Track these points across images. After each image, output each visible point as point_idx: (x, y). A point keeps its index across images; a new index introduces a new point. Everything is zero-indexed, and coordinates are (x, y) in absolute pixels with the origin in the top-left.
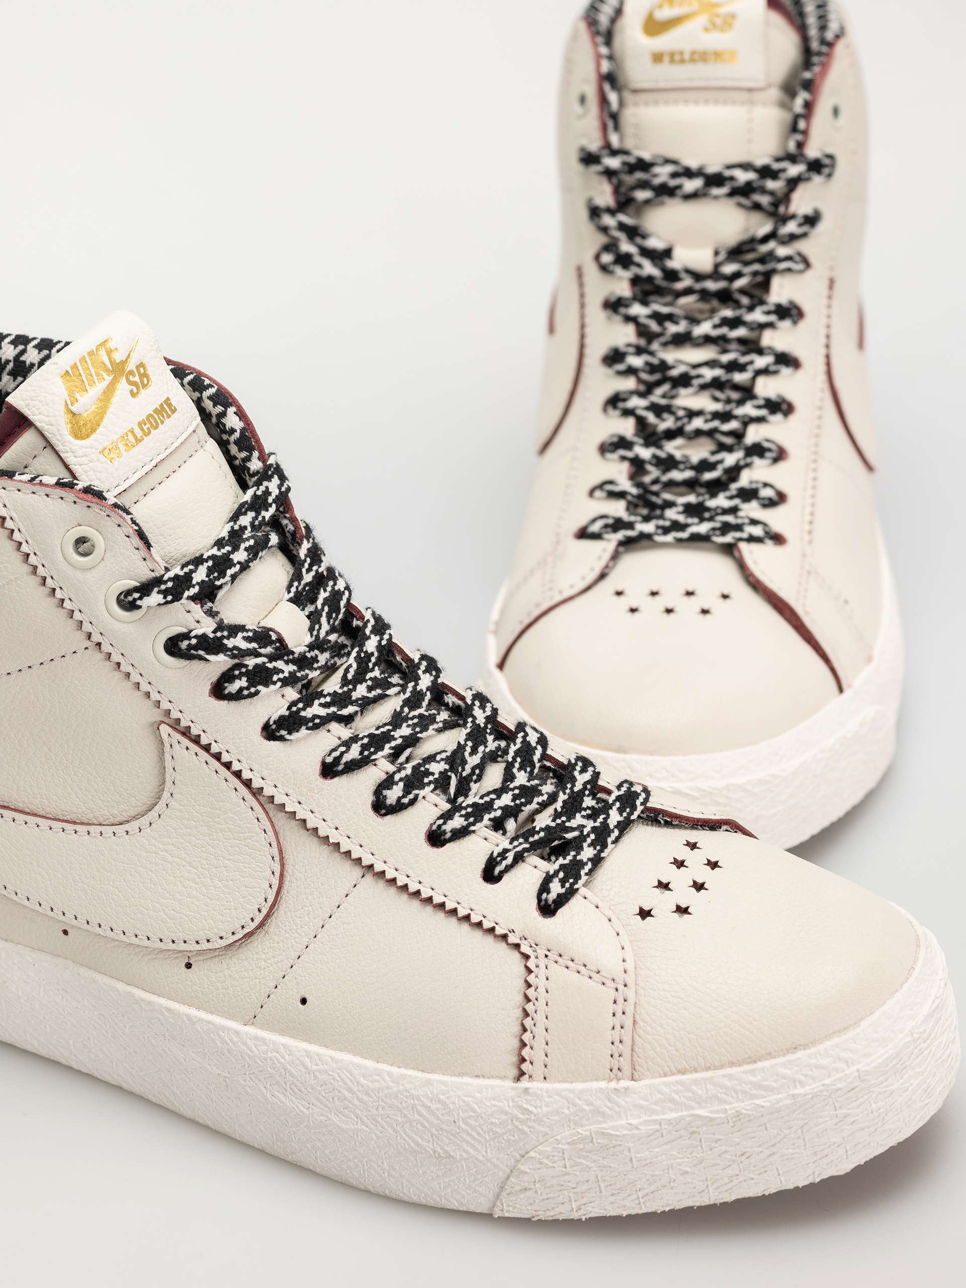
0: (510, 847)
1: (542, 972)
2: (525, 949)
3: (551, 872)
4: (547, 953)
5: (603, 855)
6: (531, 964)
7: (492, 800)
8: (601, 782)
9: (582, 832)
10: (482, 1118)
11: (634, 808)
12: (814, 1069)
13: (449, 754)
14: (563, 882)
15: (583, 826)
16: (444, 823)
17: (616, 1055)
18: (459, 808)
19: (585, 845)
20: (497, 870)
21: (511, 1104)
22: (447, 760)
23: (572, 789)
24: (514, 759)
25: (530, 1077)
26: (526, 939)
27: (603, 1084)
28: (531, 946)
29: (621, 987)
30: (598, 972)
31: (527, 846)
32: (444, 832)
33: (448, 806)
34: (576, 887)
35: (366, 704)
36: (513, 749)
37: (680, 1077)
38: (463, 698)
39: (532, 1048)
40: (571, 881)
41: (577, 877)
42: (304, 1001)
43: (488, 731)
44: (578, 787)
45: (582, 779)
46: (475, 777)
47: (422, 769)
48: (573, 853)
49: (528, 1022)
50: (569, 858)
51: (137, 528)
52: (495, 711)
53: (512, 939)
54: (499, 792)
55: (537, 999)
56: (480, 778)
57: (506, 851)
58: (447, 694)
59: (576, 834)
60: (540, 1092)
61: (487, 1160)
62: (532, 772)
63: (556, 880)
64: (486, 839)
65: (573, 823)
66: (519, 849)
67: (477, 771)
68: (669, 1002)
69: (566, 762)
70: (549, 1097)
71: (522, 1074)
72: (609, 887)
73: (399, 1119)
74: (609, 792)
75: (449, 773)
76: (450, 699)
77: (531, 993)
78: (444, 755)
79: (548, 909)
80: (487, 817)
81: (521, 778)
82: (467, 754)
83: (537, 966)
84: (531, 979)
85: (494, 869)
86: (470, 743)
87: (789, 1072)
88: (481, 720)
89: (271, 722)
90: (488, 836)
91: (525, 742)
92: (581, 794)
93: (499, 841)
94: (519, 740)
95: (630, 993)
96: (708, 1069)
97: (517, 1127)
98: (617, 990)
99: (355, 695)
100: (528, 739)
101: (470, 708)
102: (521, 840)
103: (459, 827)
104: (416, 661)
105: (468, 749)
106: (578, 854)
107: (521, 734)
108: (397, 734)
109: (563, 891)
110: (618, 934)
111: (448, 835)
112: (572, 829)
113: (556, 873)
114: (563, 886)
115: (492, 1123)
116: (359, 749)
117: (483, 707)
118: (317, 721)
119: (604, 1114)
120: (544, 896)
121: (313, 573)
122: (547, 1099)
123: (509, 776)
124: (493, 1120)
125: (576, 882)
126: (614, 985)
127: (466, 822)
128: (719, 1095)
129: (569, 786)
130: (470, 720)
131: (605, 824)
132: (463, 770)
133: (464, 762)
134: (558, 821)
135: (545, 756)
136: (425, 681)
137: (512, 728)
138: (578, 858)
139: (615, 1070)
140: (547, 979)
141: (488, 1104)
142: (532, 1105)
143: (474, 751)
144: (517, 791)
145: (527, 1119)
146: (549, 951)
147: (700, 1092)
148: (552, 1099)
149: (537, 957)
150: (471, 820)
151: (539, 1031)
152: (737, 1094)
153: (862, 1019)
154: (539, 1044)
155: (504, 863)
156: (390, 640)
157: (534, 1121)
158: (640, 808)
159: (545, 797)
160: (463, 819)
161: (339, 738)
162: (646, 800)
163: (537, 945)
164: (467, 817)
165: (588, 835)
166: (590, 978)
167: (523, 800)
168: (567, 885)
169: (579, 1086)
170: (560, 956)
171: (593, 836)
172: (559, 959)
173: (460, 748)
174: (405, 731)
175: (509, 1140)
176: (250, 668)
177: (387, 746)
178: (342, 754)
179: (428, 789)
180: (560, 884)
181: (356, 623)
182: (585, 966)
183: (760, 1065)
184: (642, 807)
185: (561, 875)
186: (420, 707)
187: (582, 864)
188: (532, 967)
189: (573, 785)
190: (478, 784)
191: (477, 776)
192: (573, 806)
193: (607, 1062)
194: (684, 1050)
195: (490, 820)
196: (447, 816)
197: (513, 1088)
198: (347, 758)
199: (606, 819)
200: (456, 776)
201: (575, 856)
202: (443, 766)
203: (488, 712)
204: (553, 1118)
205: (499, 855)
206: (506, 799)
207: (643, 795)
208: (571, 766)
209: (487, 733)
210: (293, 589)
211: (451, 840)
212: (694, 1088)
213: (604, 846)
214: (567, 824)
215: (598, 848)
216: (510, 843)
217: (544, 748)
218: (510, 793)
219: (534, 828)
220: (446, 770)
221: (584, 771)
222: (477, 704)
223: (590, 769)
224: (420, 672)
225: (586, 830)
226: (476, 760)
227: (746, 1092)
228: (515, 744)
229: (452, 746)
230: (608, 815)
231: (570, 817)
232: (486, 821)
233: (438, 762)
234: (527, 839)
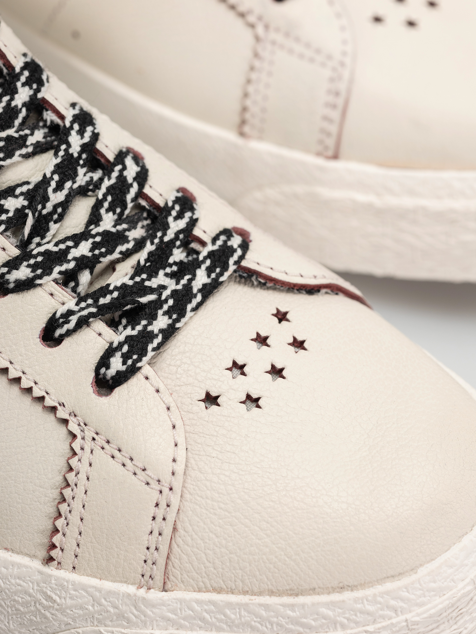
0: (76, 308)
1: (86, 456)
2: (73, 427)
3: (115, 345)
4: (95, 436)
5: (178, 325)
6: (76, 445)
7: (69, 248)
8: (197, 232)
9: (160, 295)
10: (5, 593)
11: (225, 268)
12: (358, 614)
13: (31, 187)
14: (126, 357)
15: (164, 287)
16: (9, 272)
17: (150, 562)
18: (27, 256)
19: (160, 312)
20: (58, 332)
21: (36, 588)
22: (29, 196)
23: (161, 238)
24: (105, 196)
25: (59, 563)
26: (75, 416)
27: (131, 589)
28: (79, 425)
29: (166, 490)
30: (144, 470)
31: (94, 310)
32: (8, 282)
33: (16, 252)
34: (139, 365)
36: (107, 183)
37: (215, 597)
38: (62, 118)
39: (64, 535)
40: (135, 357)
41: (143, 353)
43: (81, 162)
44: (170, 235)
45: (175, 226)
46: (55, 217)
48: (144, 322)
49: (64, 508)
50: (139, 328)
52: (95, 137)
53: (62, 413)
54: (78, 239)
55: (76, 485)
56: (61, 218)
57: (70, 313)
58: (47, 110)
59: (152, 297)
60: (66, 583)
61: (9, 630)
62: (122, 213)
63: (118, 354)
64: (52, 295)
65: (154, 283)
66: (85, 313)
67: (60, 210)
68: (215, 514)
69: (162, 204)
70: (75, 590)
71: (51, 559)
72: (178, 363)
74: (203, 244)
75: (27, 211)
76: (49, 116)
77: (71, 477)
78: (25, 189)
79: (104, 386)
80: (57, 269)
82: (50, 190)
83: (82, 449)
84: (74, 462)
85: (54, 331)
86: (56, 177)
87: (330, 613)
88: (75, 149)
90: (55, 292)
91: (121, 178)
92: (172, 243)
93: (65, 300)
94: (115, 174)
95: (175, 501)
96: (245, 593)
97: (40, 611)
98: (161, 492)
100: (125, 173)
101: (67, 131)
102: (90, 301)
103: (24, 278)
104: (18, 70)
105: (53, 184)
106: (150, 323)
107: (119, 167)
109: (124, 368)
110: (174, 427)
111: (12, 286)
112: (151, 290)
113: (121, 345)
114: (124, 363)
115: (15, 600)
117: (81, 132)
119: (129, 621)
120: (103, 370)
122: (72, 592)
123: (94, 218)
124: (16, 598)
125: (139, 360)
126: (158, 487)
127: (33, 274)
128: (253, 623)
129: (159, 234)
130: (63, 147)
131: (188, 287)
132: (44, 207)
133: (46, 199)
134: (138, 279)
135: (140, 194)
136: (23, 96)
137: (111, 157)
138: (150, 328)
139: (147, 577)
140: (90, 465)
141: (13, 581)
142: (56, 594)
143: (59, 187)
144: (98, 239)
145: (50, 607)
146: (97, 434)
147: (233, 616)
148: (77, 593)
149: (83, 438)
150: (39, 272)
151: (74, 519)
152: (272, 625)
153: (421, 565)
154: (72, 532)
155: (66, 327)
157: (57, 610)
158: (232, 268)
159: (130, 245)
160: (29, 270)
162: (242, 257)
163: (86, 425)
164: (34, 267)
165: (166, 301)
166: (135, 474)
167: (103, 250)
168: (130, 362)
169: (108, 585)
170: (108, 442)
171: (171, 302)
172: (106, 446)
173: (45, 181)
175: (31, 620)
180: (121, 360)
182: (131, 459)
183: (301, 600)
184: (235, 267)
185: (125, 348)
186: (10, 126)
187: (151, 336)
188: (77, 450)
189: (164, 234)
190: (57, 225)
191: (59, 215)
192: (159, 259)
193: (139, 568)
194: (223, 569)
195: (60, 273)
196: (13, 264)
197: (40, 572)
199: (190, 281)
200: (34, 215)
201: (145, 327)
202: (21, 202)
203: (87, 138)
204: (76, 611)
205: (62, 316)
206: (84, 249)
207: (239, 252)
208: (167, 210)
209: (79, 165)
211: (13, 291)
212: (228, 612)
213: (182, 314)
214: (147, 283)
215: (174, 316)
216: (77, 304)
217: (141, 186)
218: (91, 241)
219: (109, 285)
220: (24, 207)
221: (180, 216)
222: (76, 127)
223: (188, 215)
224: (19, 84)
225: (166, 294)
226: (60, 197)
227: (281, 626)
228: (109, 178)
229: (36, 178)
230: (194, 275)
231: (152, 274)
232: (55, 274)
233: (16, 197)
234: (96, 301)
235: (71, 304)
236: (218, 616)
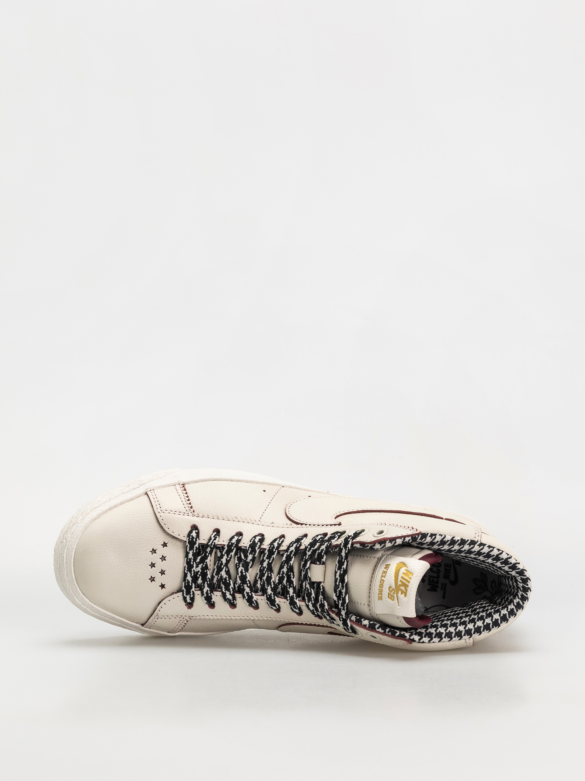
0: (214, 541)
1: (187, 509)
2: (196, 514)
3: (198, 539)
5: (186, 559)
7: (228, 557)
8: (200, 592)
9: (196, 563)
11: (185, 587)
13: (249, 567)
14: (193, 538)
15: (196, 567)
16: (238, 539)
18: (237, 546)
19: (193, 558)
20: (215, 533)
22: (248, 563)
23: (207, 582)
24: (230, 582)
26: (197, 517)
31: (209, 544)
33: (240, 545)
34: (188, 538)
35: (282, 567)
36: (232, 585)
39: (182, 490)
40: (190, 540)
41: (189, 542)
42: (264, 491)
43: (242, 585)
44: (206, 585)
45: (206, 589)
47: (253, 553)
48: (195, 551)
50: (195, 549)
52: (244, 597)
54: (228, 562)
55: (186, 501)
57: (215, 539)
58: (262, 593)
59: (198, 560)
60: (175, 481)
62: (222, 581)
63: (195, 537)
64: (223, 540)
65: (200, 566)
66: (211, 541)
67: (238, 567)
69: (214, 592)
74: (196, 590)
75: (245, 559)
77: (188, 502)
78: (250, 565)
79: (195, 527)
80: (226, 548)
81: (223, 573)
82: (243, 570)
84: (190, 506)
86: (244, 574)
88: (246, 587)
90: (223, 542)
91: (229, 590)
92: (204, 583)
93: (219, 542)
94: (231, 590)
99: (285, 566)
100: (229, 593)
102: (212, 546)
103: (233, 540)
105: (244, 572)
106: (193, 552)
108: (267, 561)
109: (191, 535)
111: (236, 536)
112: (200, 563)
113: (196, 540)
114: (192, 536)
116: (275, 546)
118: (291, 545)
120: (197, 531)
123: (228, 572)
125: (189, 540)
126: (163, 511)
127: (231, 543)
129: (209, 583)
130: (249, 585)
131: (190, 572)
133: (243, 566)
134: (205, 564)
135: (221, 591)
136: (269, 591)
140: (185, 507)
143: (242, 572)
144: (222, 567)
146: (188, 515)
149: (191, 512)
150: (230, 545)
151: (182, 495)
155: (214, 535)
156: (286, 598)
158: (184, 589)
160: (233, 543)
161: (283, 546)
162: (183, 593)
163: (193, 516)
164: (232, 545)
165: (193, 562)
168: (191, 537)
171: (192, 563)
173: (247, 570)
174: (265, 564)
177: (267, 553)
178: (279, 541)
179: (248, 546)
180: (193, 536)
181: (301, 598)
185: (194, 540)
188: (191, 509)
190: (236, 563)
192: (204, 575)
196: (238, 541)
198: (277, 542)
199: (191, 574)
200: (243, 559)
201: (193, 550)
202: (248, 560)
205: (217, 537)
206: (224, 560)
207: (185, 595)
208: (212, 592)
211: (234, 536)
213: (187, 563)
214: (202, 564)
215: (188, 560)
216: (215, 543)
217: (223, 593)
218: (224, 564)
219: (211, 556)
220: (247, 559)
221: (207, 593)
223: (205, 595)
224: (272, 593)
225: (195, 565)
226: (240, 570)
228: (232, 588)
229: (250, 570)
230: (191, 577)
231: (203, 569)
233: (250, 560)
234: (211, 548)
235: (216, 541)
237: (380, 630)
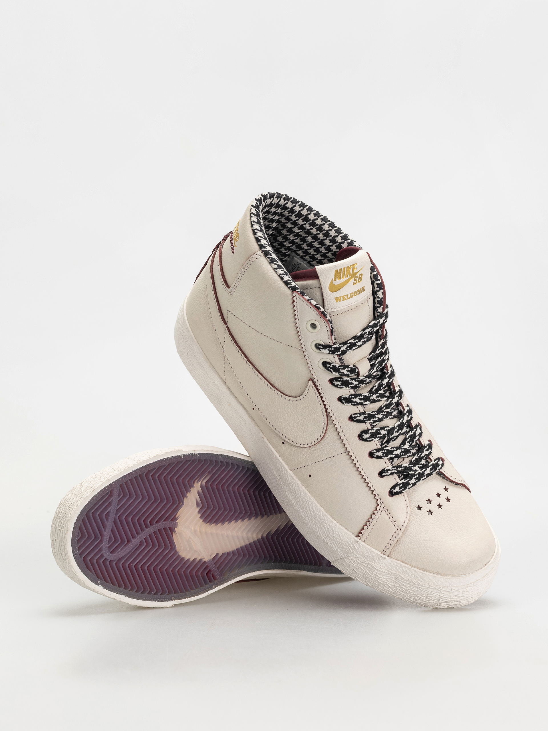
0: (391, 469)
1: (380, 512)
2: (379, 502)
3: (399, 483)
4: (384, 507)
5: (417, 483)
6: (378, 508)
7: (394, 450)
8: (430, 456)
9: (415, 473)
10: (341, 541)
11: (435, 470)
12: (439, 582)
14: (400, 488)
15: (417, 471)
16: (376, 452)
17: (387, 547)
18: (382, 449)
19: (414, 478)
20: (383, 474)
21: (351, 542)
22: (388, 431)
23: (420, 455)
24: (408, 437)
25: (360, 538)
26: (380, 499)
27: (379, 553)
28: (381, 502)
29: (399, 529)
30: (395, 522)
31: (395, 471)
32: (375, 455)
33: (380, 447)
34: (403, 491)
35: (374, 401)
36: (410, 434)
37: (402, 563)
38: (404, 410)
39: (365, 531)
41: (405, 488)
42: (310, 476)
43: (405, 425)
44: (423, 455)
45: (425, 453)
47: (379, 431)
48: (408, 479)
49: (368, 524)
50: (406, 481)
51: (331, 329)
52: (411, 418)
53: (377, 497)
54: (398, 448)
55: (374, 519)
56: (395, 440)
57: (389, 470)
58: (400, 406)
59: (412, 472)
60: (360, 544)
61: (337, 551)
62: (412, 444)
63: (399, 486)
64: (385, 463)
65: (414, 468)
66: (393, 471)
67: (395, 438)
68: (410, 541)
69: (423, 445)
70: (363, 547)
71: (359, 536)
72: (413, 494)
73: (319, 525)
74: (431, 461)
75: (386, 435)
76: (400, 408)
77: (373, 516)
78: (388, 428)
79: (392, 494)
81: (407, 446)
82: (395, 431)
83: (379, 509)
84: (376, 512)
85: (383, 473)
86: (397, 428)
87: (432, 579)
88: (405, 421)
89: (342, 397)
90: (387, 462)
91: (415, 433)
92: (423, 457)
93: (389, 466)
94: (413, 432)
95: (400, 534)
96: (410, 565)
97: (349, 549)
98: (397, 529)
99: (372, 398)
101: (404, 415)
102: (395, 468)
103: (380, 455)
104: (396, 392)
105: (396, 430)
106: (410, 480)
107: (415, 430)
108: (377, 416)
109: (399, 491)
110: (407, 513)
111: (375, 456)
112: (413, 470)
114: (399, 490)
115: (343, 544)
116: (363, 417)
117: (408, 416)
118: (356, 403)
119: (375, 561)
120: (393, 489)
121: (380, 351)
122: (361, 547)
123: (403, 443)
124: (344, 543)
125: (404, 490)
126: (397, 528)
127: (382, 455)
128: (409, 574)
129: (420, 454)
130: (402, 419)
131: (423, 473)
132: (391, 436)
133: (393, 434)
134: (410, 466)
135: (418, 440)
136: (396, 400)
137: (414, 426)
138: (409, 482)
139: (384, 551)
140: (380, 515)
141: (345, 538)
142: (357, 546)
143: (397, 431)
144: (403, 450)
145: (353, 549)
146: (385, 506)
147: (405, 570)
149: (381, 507)
150: (384, 455)
151: (370, 528)
152: (415, 576)
153: (462, 575)
154: (368, 531)
155: (387, 473)
156: (392, 381)
157: (355, 551)
158: (437, 471)
159: (411, 454)
160: (382, 454)
161: (359, 411)
162: (441, 468)
163: (383, 503)
164: (384, 453)
165: (416, 475)
166: (392, 522)
167: (403, 454)
168: (401, 490)
169: (373, 549)
170: (387, 510)
172: (386, 511)
173: (393, 428)
174: (380, 416)
175: (345, 551)
176: (344, 380)
177: (372, 419)
178: (358, 416)
179: (377, 439)
181: (385, 370)
182: (392, 517)
183: (425, 573)
184: (438, 471)
185: (401, 485)
186: (389, 408)
187: (409, 484)
188: (378, 509)
189: (421, 454)
190: (393, 442)
191: (394, 439)
192: (418, 461)
193: (384, 548)
194: (407, 556)
195: (390, 457)
196: (378, 450)
197: (354, 538)
198: (359, 418)
199: (425, 471)
200: (388, 437)
201: (408, 481)
202: (385, 432)
203: (409, 419)
204: (361, 553)
205: (387, 470)
206: (398, 452)
207: (441, 466)
208: (425, 447)
209: (405, 426)
210: (371, 355)
211: (375, 458)
212: (404, 568)
213: (419, 480)
214: (412, 468)
215: (417, 480)
216: (392, 468)
217: (420, 437)
218: (401, 450)
219: (402, 465)
220: (386, 434)
221: (427, 450)
222: (407, 414)
223: (430, 450)
224: (395, 396)
225: (417, 473)
226: (396, 434)
227: (417, 577)
228: (411, 432)
229: (391, 426)
230: (426, 470)
231: (415, 465)
232: (388, 457)
233: (385, 430)
234: (397, 469)
235: (390, 467)
236: (400, 568)
237: (379, 278)
